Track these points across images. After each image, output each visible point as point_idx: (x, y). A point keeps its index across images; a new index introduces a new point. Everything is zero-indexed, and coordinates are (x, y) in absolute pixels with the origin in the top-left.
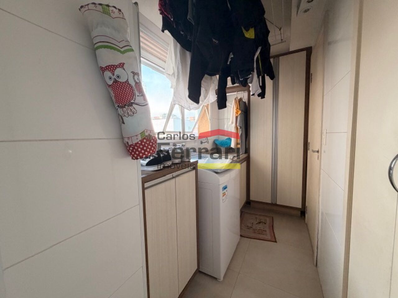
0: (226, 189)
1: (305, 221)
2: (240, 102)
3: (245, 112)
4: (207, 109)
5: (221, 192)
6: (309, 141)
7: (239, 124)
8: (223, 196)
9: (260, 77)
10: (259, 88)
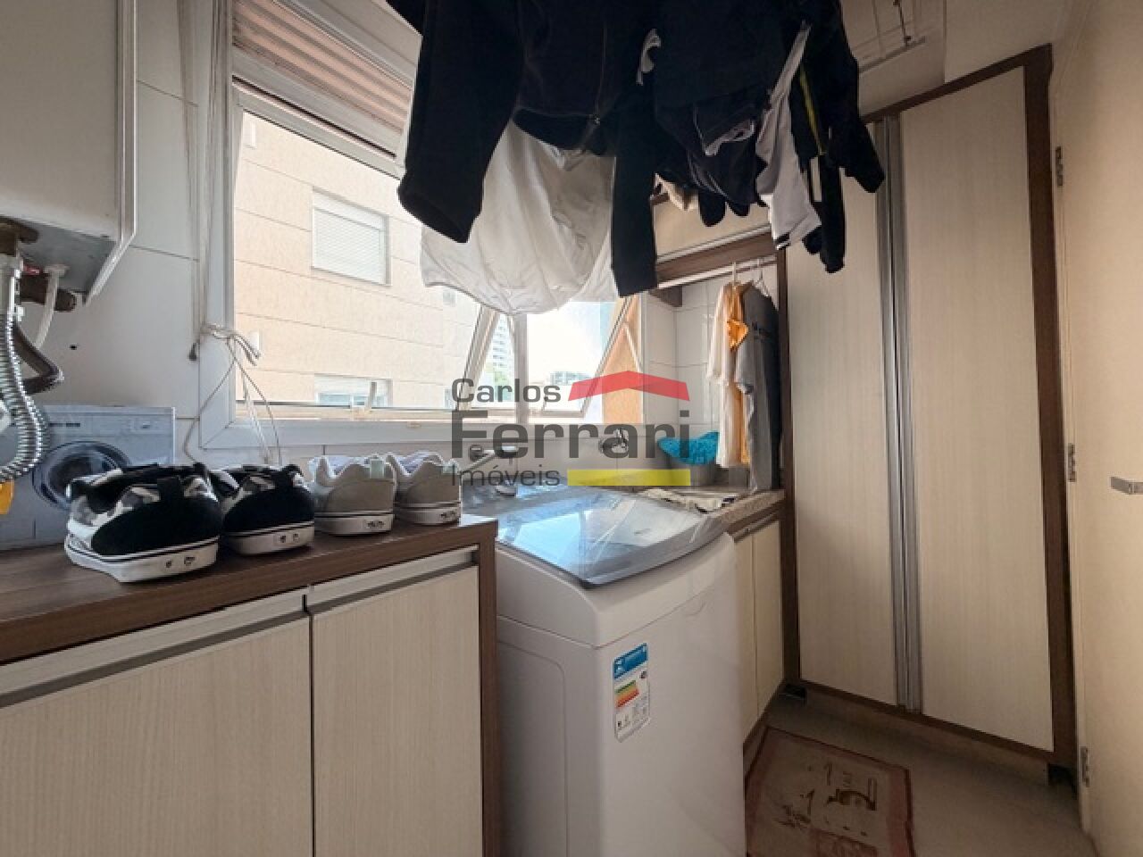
0: (644, 666)
1: (1080, 825)
2: (746, 296)
3: (767, 334)
4: (633, 330)
5: (608, 686)
6: (1070, 435)
7: (744, 375)
8: (621, 704)
9: (815, 163)
10: (812, 210)
